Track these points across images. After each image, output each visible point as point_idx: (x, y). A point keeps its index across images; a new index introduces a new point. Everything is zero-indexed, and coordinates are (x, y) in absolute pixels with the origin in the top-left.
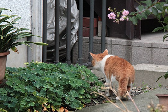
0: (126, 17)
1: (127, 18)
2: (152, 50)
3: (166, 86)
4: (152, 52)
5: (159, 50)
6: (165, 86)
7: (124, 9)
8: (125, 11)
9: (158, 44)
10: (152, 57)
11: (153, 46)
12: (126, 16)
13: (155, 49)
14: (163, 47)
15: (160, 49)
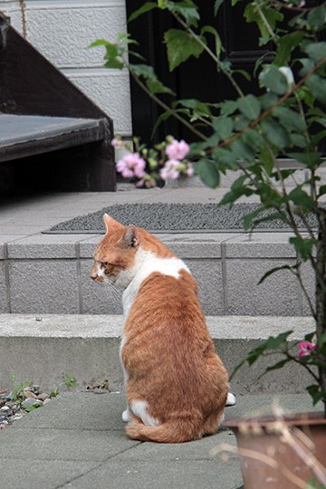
0: (182, 166)
1: (187, 168)
2: (7, 268)
3: (88, 381)
4: (7, 275)
5: (30, 265)
6: (85, 384)
7: (170, 138)
8: (175, 142)
9: (27, 246)
10: (8, 291)
11: (11, 256)
12: (181, 161)
13: (16, 264)
14: (46, 257)
15: (33, 263)
